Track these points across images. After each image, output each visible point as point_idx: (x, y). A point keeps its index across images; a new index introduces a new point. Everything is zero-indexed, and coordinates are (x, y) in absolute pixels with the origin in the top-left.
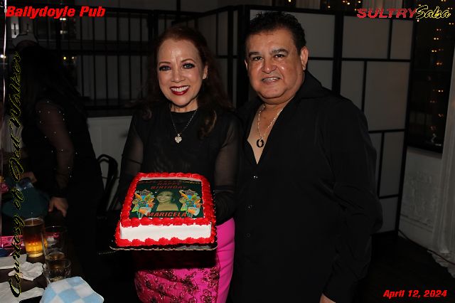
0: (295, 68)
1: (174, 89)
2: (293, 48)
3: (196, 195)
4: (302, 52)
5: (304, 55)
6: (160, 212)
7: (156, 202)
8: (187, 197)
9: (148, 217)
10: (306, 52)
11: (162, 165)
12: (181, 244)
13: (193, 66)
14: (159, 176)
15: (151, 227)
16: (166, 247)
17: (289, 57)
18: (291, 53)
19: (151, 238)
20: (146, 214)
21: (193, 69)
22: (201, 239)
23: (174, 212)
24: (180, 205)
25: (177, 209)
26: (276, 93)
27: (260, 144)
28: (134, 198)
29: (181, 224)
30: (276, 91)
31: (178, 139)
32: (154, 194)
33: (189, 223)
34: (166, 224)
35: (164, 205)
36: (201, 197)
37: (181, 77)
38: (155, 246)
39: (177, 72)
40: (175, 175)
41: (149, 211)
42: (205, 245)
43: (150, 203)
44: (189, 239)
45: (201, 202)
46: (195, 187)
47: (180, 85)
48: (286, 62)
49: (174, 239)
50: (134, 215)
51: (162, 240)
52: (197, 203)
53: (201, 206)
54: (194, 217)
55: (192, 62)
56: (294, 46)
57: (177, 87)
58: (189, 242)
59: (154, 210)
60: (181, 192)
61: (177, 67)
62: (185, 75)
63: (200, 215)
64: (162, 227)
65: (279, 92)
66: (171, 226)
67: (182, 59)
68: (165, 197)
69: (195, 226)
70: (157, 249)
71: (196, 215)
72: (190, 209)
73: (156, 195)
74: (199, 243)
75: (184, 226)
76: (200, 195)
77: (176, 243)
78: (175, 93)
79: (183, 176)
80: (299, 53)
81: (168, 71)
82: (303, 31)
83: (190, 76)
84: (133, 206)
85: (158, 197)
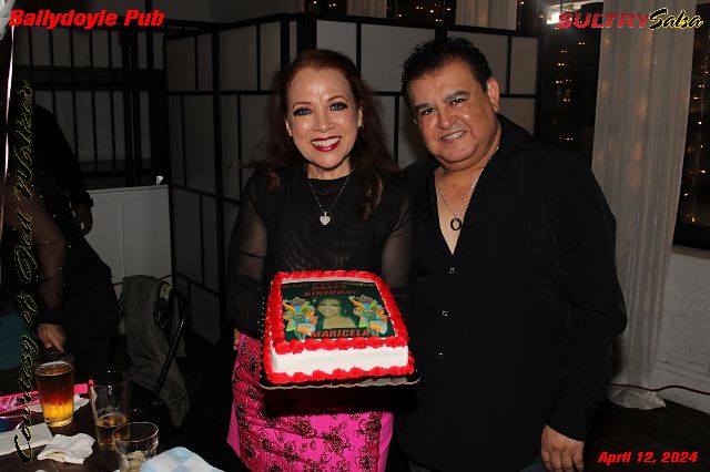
0: (484, 112)
1: (317, 143)
2: (474, 85)
3: (374, 303)
4: (489, 86)
5: (493, 88)
6: (329, 330)
7: (320, 317)
8: (363, 307)
9: (313, 337)
10: (495, 84)
11: (303, 261)
12: (365, 376)
13: (345, 106)
14: (309, 276)
15: (321, 353)
16: (344, 382)
17: (472, 99)
18: (472, 93)
19: (321, 370)
20: (309, 334)
21: (345, 110)
22: (394, 368)
23: (350, 329)
24: (357, 319)
25: (352, 325)
26: (463, 154)
27: (456, 225)
28: (284, 310)
29: (365, 347)
30: (463, 149)
31: (325, 220)
32: (312, 304)
33: (376, 344)
34: (344, 347)
35: (332, 319)
36: (383, 306)
37: (328, 122)
38: (327, 382)
39: (322, 115)
40: (332, 275)
41: (313, 329)
42: (401, 376)
43: (310, 316)
44: (377, 370)
45: (386, 313)
46: (369, 291)
47: (326, 135)
48: (469, 107)
49: (355, 370)
50: (292, 337)
51: (338, 372)
52: (380, 314)
53: (388, 319)
54: (381, 335)
55: (342, 101)
56: (475, 82)
57: (322, 140)
58: (377, 374)
59: (319, 328)
60: (351, 298)
61: (321, 109)
62: (335, 120)
63: (390, 333)
64: (338, 353)
65: (469, 150)
66: (351, 350)
67: (327, 97)
68: (330, 307)
69: (385, 349)
70: (331, 386)
71: (383, 332)
72: (373, 325)
73: (316, 306)
74: (392, 374)
75: (369, 349)
76: (381, 302)
77: (358, 376)
78: (320, 149)
79: (345, 275)
80: (485, 89)
81: (307, 117)
82: (483, 56)
83: (341, 121)
84: (286, 322)
85: (321, 308)
